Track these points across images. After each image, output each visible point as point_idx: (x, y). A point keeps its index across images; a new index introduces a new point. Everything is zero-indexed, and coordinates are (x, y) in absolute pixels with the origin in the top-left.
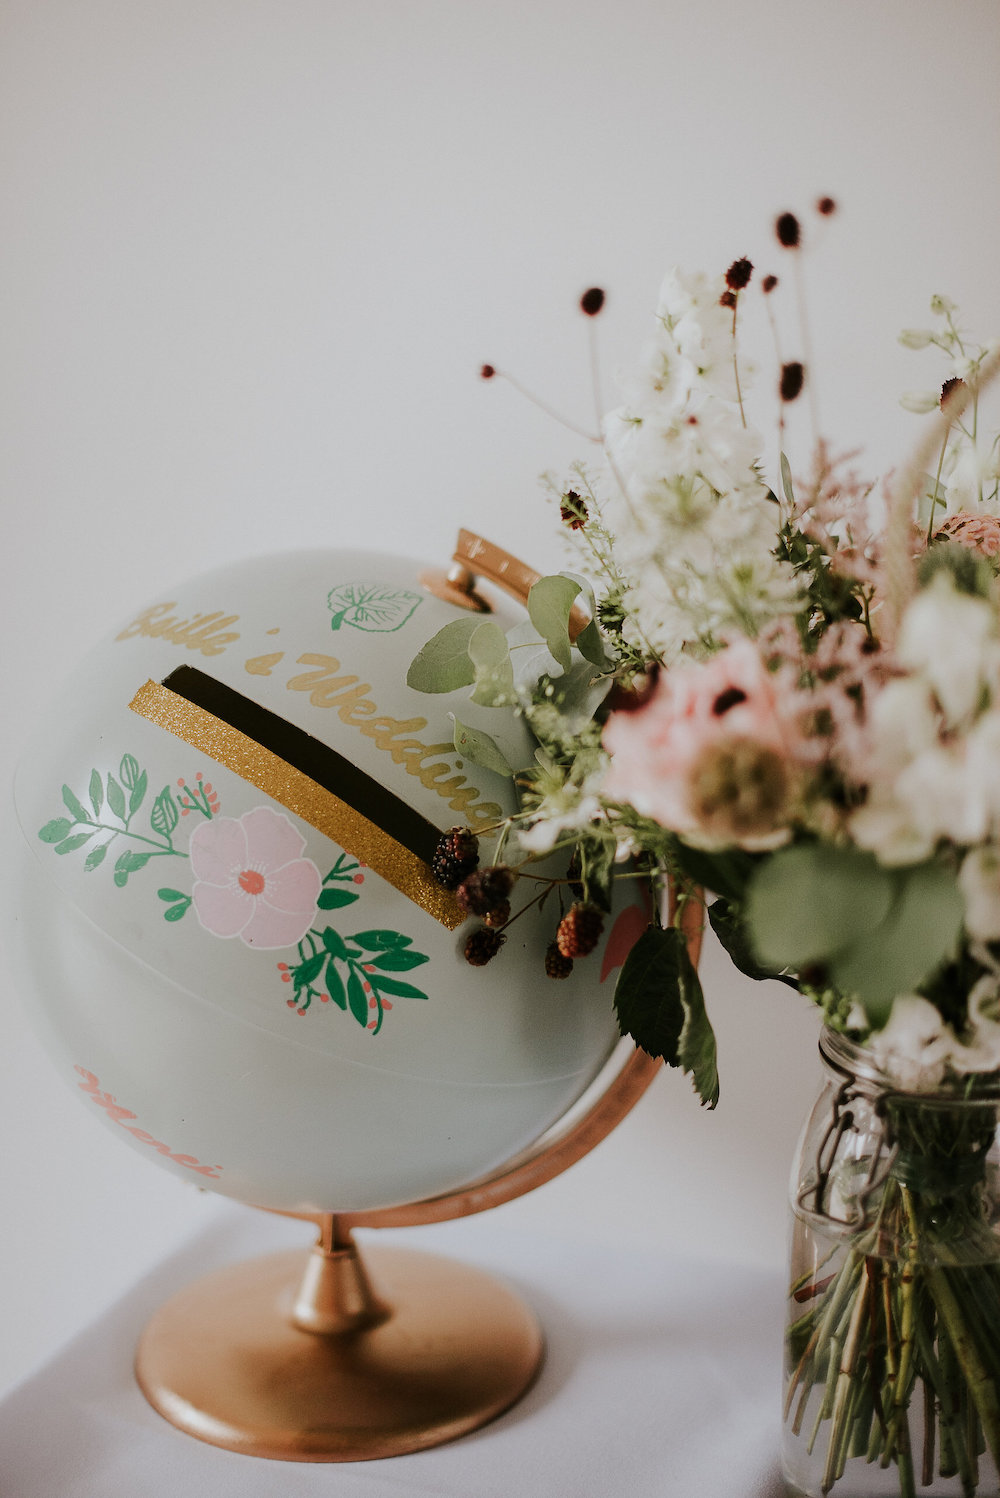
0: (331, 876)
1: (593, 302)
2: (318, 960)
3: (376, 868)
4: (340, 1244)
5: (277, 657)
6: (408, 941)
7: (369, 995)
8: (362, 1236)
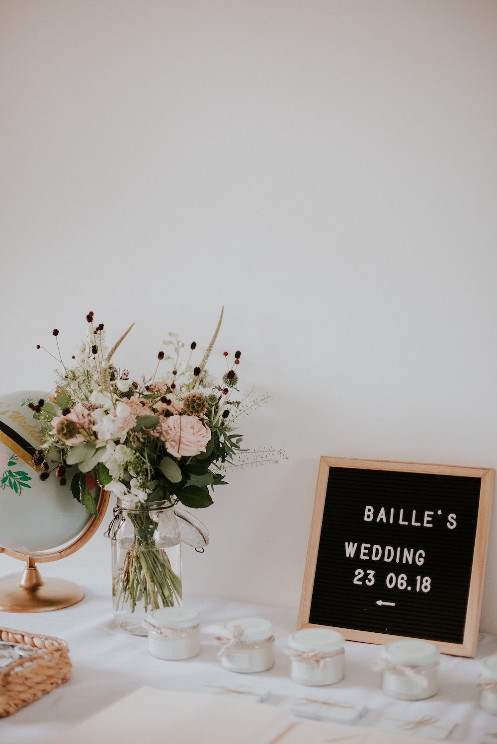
0: (11, 459)
1: (56, 332)
2: (7, 477)
3: (21, 457)
4: (31, 566)
5: (8, 411)
6: (28, 474)
7: (18, 486)
8: (37, 564)
